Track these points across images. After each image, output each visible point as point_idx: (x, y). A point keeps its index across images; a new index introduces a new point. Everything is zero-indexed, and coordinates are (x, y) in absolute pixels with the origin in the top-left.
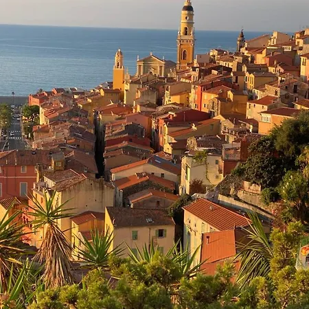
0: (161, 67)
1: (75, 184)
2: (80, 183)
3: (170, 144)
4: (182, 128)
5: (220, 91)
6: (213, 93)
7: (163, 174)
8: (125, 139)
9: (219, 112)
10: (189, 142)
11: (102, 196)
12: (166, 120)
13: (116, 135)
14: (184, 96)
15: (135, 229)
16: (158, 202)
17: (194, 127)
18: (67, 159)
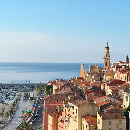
0: (98, 69)
1: (83, 103)
2: (85, 103)
3: (111, 92)
4: (114, 87)
5: (128, 73)
6: (125, 74)
7: (114, 101)
8: (92, 91)
9: (128, 80)
10: (119, 91)
11: (94, 108)
12: (108, 84)
13: (88, 90)
14: (112, 76)
15: (110, 120)
16: (116, 110)
17: (119, 86)
18: (74, 97)
